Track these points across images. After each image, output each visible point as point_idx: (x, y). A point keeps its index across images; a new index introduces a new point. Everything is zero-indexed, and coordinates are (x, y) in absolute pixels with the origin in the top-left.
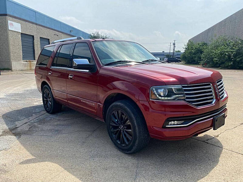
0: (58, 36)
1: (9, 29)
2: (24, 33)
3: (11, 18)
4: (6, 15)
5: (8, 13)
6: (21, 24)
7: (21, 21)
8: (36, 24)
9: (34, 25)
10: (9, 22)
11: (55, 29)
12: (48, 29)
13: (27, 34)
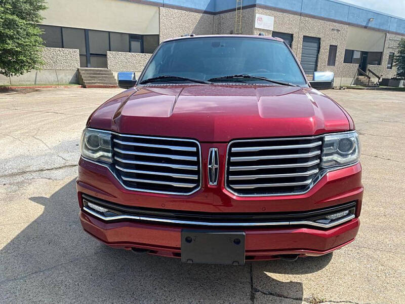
0: (338, 30)
1: (256, 27)
2: (278, 31)
3: (261, 10)
4: (254, 6)
5: (258, 2)
6: (275, 17)
7: (276, 12)
8: (301, 14)
9: (296, 16)
10: (257, 16)
11: (337, 19)
12: (320, 21)
13: (283, 32)
